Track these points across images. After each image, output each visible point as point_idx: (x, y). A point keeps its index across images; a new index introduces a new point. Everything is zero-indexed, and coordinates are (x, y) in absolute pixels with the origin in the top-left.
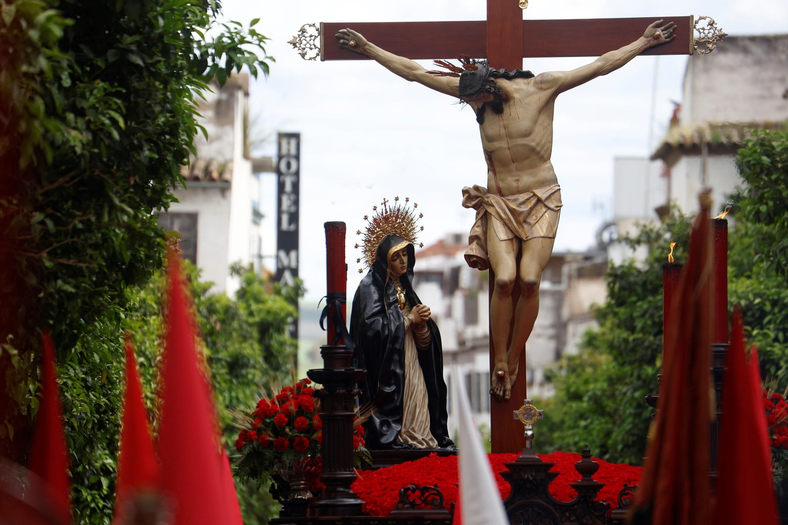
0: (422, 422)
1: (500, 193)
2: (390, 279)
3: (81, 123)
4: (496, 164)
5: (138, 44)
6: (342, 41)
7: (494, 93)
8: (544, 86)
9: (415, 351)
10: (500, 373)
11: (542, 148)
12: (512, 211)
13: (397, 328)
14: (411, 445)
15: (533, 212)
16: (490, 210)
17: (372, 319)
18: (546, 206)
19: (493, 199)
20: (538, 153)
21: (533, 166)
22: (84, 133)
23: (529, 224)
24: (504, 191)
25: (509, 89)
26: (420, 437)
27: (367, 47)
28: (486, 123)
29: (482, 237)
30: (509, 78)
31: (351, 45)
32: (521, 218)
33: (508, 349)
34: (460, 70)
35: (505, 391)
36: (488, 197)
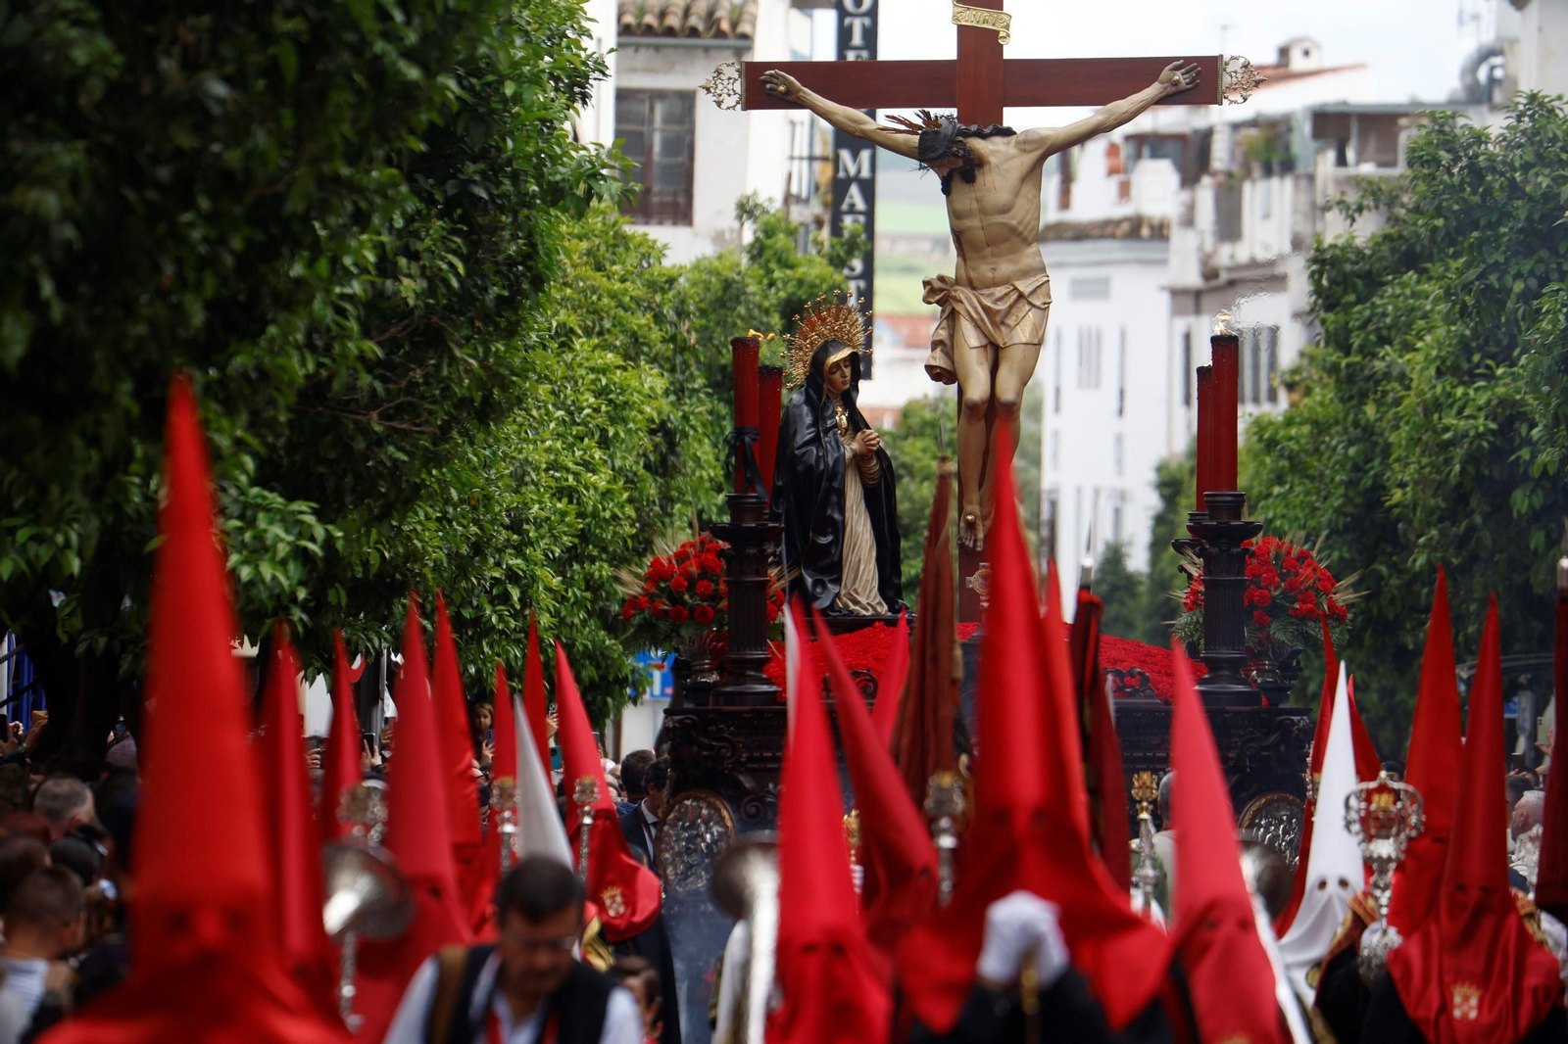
0: (867, 581)
1: (972, 285)
2: (828, 397)
3: (415, 269)
4: (966, 247)
5: (482, 173)
6: (768, 86)
7: (963, 157)
8: (1028, 147)
9: (860, 489)
10: (970, 518)
11: (1026, 228)
12: (986, 309)
13: (836, 461)
14: (852, 612)
15: (1014, 310)
16: (958, 307)
17: (804, 450)
18: (1030, 303)
19: (963, 293)
20: (1020, 234)
21: (1013, 251)
22: (418, 281)
23: (1008, 326)
24: (976, 283)
25: (982, 151)
26: (864, 601)
27: (801, 94)
28: (954, 194)
29: (948, 342)
30: (984, 137)
31: (781, 92)
32: (998, 319)
33: (980, 486)
34: (920, 128)
35: (975, 541)
36: (956, 291)
